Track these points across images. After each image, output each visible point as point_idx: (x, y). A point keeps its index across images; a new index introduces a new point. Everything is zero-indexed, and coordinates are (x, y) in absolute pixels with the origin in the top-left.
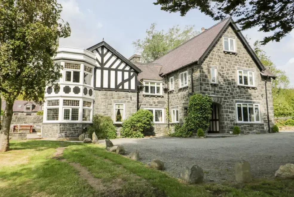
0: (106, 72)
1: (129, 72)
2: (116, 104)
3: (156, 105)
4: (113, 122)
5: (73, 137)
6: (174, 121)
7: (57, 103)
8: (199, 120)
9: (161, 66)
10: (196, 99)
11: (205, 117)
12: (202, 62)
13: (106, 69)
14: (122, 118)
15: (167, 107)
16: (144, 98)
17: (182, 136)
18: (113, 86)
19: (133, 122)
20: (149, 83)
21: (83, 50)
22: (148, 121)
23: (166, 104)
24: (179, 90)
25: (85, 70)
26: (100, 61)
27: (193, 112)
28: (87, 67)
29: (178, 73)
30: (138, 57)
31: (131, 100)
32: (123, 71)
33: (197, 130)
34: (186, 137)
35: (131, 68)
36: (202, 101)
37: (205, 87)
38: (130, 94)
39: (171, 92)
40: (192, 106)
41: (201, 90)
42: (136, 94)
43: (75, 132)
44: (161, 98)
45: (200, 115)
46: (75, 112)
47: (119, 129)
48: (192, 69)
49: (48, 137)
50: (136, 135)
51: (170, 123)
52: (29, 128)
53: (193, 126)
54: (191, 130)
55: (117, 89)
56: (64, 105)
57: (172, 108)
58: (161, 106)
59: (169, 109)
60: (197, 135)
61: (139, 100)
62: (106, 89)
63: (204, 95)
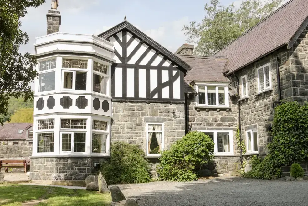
0: (130, 72)
1: (170, 69)
2: (149, 125)
3: (219, 125)
4: (144, 155)
5: (77, 179)
6: (250, 150)
7: (50, 124)
8: (293, 147)
9: (226, 60)
10: (286, 111)
11: (304, 142)
12: (295, 46)
13: (131, 66)
14: (160, 146)
15: (238, 127)
16: (198, 113)
17: (264, 176)
18: (142, 94)
19: (178, 154)
20: (206, 88)
21: (91, 37)
22: (203, 151)
23: (235, 123)
24: (256, 98)
25: (94, 69)
26: (121, 54)
27: (282, 133)
28: (99, 65)
29: (255, 68)
30: (189, 49)
31: (174, 117)
32: (159, 68)
33: (290, 165)
34: (271, 179)
35: (173, 63)
36: (297, 114)
37: (304, 90)
38: (172, 107)
39: (243, 100)
40: (279, 124)
41: (295, 94)
42: (182, 107)
43: (80, 172)
44: (227, 112)
45: (295, 140)
46: (80, 138)
47: (155, 167)
48: (278, 59)
49: (39, 179)
50: (183, 176)
51: (244, 154)
52: (22, 164)
53: (283, 158)
54: (279, 166)
55: (149, 99)
56: (62, 127)
57: (246, 128)
58: (226, 126)
59: (242, 130)
60: (290, 174)
61: (190, 116)
62: (131, 100)
63: (301, 104)
